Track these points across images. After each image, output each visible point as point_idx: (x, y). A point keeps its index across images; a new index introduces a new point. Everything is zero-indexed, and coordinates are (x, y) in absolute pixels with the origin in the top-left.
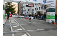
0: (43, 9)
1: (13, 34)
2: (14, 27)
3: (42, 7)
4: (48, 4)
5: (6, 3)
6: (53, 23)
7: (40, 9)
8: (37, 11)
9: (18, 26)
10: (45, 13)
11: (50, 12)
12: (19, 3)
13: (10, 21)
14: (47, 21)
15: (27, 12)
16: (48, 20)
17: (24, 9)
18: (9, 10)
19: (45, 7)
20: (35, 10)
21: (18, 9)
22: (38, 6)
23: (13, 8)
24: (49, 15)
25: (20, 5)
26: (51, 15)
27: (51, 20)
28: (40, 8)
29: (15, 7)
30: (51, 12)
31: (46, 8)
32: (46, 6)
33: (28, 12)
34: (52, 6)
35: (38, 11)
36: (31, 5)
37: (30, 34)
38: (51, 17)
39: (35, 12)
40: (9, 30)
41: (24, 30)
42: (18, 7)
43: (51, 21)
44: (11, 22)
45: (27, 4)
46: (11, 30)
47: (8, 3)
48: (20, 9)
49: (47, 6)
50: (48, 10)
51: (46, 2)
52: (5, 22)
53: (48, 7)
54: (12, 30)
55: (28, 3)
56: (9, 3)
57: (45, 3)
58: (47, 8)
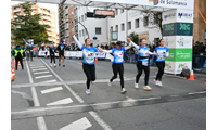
0: (150, 25)
1: (41, 120)
2: (43, 92)
3: (146, 18)
4: (166, 6)
6: (184, 74)
8: (130, 32)
9: (61, 88)
10: (158, 39)
11: (174, 34)
12: (62, 3)
13: (32, 73)
16: (167, 65)
17: (80, 28)
18: (27, 32)
19: (158, 17)
20: (123, 29)
22: (133, 16)
23: (41, 23)
24: (170, 46)
25: (67, 11)
26: (178, 46)
27: (177, 63)
30: (178, 37)
31: (161, 20)
32: (160, 13)
33: (95, 38)
34: (180, 15)
35: (132, 34)
36: (105, 13)
37: (102, 117)
38: (178, 54)
40: (28, 104)
41: (82, 101)
42: (61, 22)
43: (177, 68)
44: (34, 76)
45: (91, 10)
46: (32, 104)
47: (23, 6)
48: (67, 26)
50: (168, 29)
54: (37, 103)
55: (94, 5)
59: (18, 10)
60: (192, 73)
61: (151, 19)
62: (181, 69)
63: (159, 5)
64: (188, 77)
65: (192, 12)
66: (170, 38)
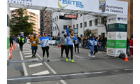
0: (99, 25)
3: (96, 21)
4: (110, 13)
5: (13, 12)
6: (122, 57)
7: (91, 25)
9: (41, 64)
10: (104, 34)
11: (115, 31)
12: (44, 10)
14: (108, 53)
15: (61, 32)
16: (110, 50)
17: (54, 25)
18: (19, 27)
19: (104, 20)
20: (81, 27)
21: (42, 25)
22: (87, 19)
23: (29, 21)
24: (112, 39)
25: (46, 15)
26: (117, 39)
27: (117, 50)
28: (91, 22)
29: (33, 19)
30: (117, 33)
31: (106, 22)
32: (106, 17)
33: (63, 32)
34: (119, 19)
35: (87, 30)
36: (70, 17)
38: (117, 43)
39: (81, 32)
40: (20, 74)
42: (42, 20)
44: (24, 56)
45: (62, 14)
47: (18, 11)
48: (45, 24)
49: (109, 18)
50: (111, 27)
51: (106, 8)
52: (10, 55)
53: (110, 20)
54: (26, 74)
55: (64, 11)
56: (20, 11)
57: (104, 10)
58: (108, 23)
59: (15, 13)
60: (127, 56)
61: (100, 21)
62: (119, 54)
63: (106, 12)
64: (124, 59)
65: (127, 17)
66: (112, 33)
